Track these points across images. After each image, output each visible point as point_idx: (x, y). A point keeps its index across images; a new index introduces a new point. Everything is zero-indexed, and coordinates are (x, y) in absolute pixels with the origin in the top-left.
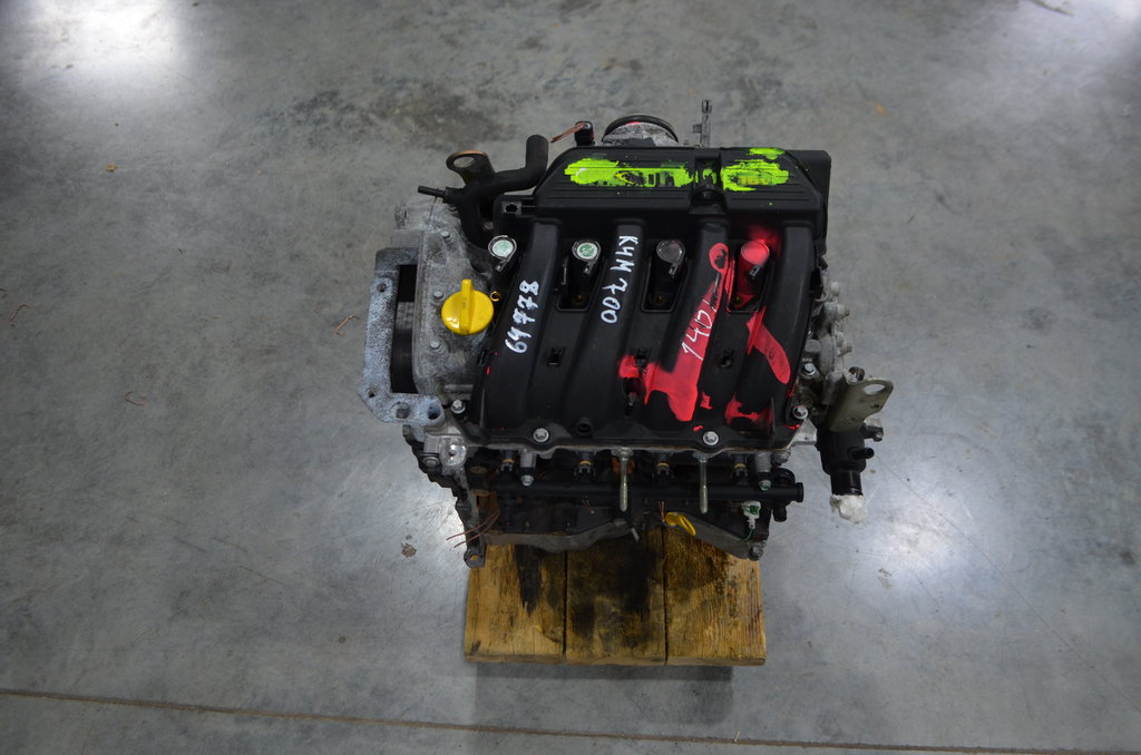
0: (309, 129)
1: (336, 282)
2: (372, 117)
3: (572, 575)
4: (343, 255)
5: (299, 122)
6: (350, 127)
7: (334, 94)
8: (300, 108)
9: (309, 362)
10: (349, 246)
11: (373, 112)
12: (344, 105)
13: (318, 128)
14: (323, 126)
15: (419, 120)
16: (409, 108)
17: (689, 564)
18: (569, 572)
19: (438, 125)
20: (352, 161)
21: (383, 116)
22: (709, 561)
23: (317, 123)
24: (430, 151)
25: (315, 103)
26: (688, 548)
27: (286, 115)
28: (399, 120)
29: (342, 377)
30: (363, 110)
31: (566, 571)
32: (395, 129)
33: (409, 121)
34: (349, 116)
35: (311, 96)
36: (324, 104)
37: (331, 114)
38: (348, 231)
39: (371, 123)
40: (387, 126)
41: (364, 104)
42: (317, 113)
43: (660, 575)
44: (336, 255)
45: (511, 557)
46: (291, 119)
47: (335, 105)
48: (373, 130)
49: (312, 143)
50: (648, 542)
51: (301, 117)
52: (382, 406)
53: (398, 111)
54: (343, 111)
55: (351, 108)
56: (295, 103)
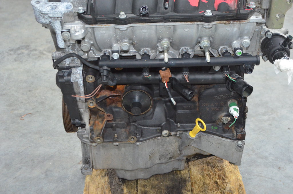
0: (15, 56)
1: (22, 102)
2: (44, 52)
3: (140, 190)
4: (26, 94)
5: (11, 54)
6: (34, 55)
7: (28, 46)
8: (12, 50)
9: (5, 129)
10: (30, 91)
11: (45, 51)
12: (32, 49)
13: (19, 56)
14: (21, 55)
17: (204, 183)
18: (139, 188)
20: (34, 65)
22: (216, 182)
23: (19, 54)
25: (19, 49)
26: (203, 177)
27: (5, 52)
29: (22, 134)
30: (40, 51)
31: (137, 188)
34: (34, 52)
35: (18, 46)
36: (23, 49)
37: (26, 52)
38: (30, 86)
39: (44, 54)
41: (41, 49)
42: (19, 52)
43: (189, 188)
44: (23, 94)
45: (107, 183)
46: (7, 53)
47: (28, 49)
48: (45, 56)
49: (15, 60)
50: (181, 176)
51: (12, 53)
52: (42, 6)
54: (31, 51)
55: (35, 50)
56: (10, 49)
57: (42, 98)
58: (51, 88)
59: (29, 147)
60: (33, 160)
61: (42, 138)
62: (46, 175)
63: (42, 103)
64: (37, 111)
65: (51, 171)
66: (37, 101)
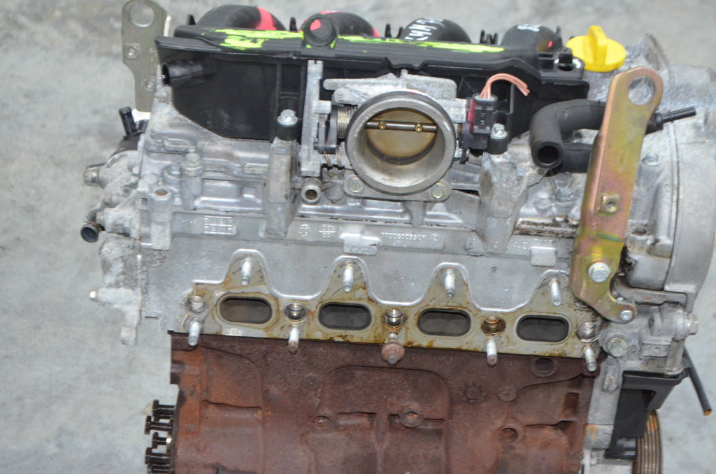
2: (22, 19)
11: (23, 13)
15: (87, 24)
16: (74, 11)
19: (113, 30)
21: (38, 18)
24: (103, 59)
28: (60, 24)
30: (8, 12)
32: (54, 34)
33: (73, 25)
39: (21, 27)
40: (44, 31)
41: (10, 5)
48: (23, 36)
53: (58, 14)
57: (28, 195)
58: (51, 157)
59: (6, 357)
60: (19, 399)
61: (38, 328)
62: (60, 445)
63: (30, 210)
64: (18, 239)
65: (71, 434)
66: (14, 202)
